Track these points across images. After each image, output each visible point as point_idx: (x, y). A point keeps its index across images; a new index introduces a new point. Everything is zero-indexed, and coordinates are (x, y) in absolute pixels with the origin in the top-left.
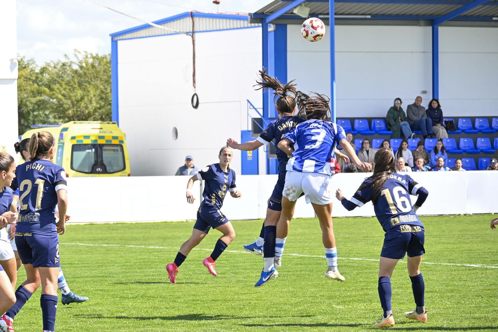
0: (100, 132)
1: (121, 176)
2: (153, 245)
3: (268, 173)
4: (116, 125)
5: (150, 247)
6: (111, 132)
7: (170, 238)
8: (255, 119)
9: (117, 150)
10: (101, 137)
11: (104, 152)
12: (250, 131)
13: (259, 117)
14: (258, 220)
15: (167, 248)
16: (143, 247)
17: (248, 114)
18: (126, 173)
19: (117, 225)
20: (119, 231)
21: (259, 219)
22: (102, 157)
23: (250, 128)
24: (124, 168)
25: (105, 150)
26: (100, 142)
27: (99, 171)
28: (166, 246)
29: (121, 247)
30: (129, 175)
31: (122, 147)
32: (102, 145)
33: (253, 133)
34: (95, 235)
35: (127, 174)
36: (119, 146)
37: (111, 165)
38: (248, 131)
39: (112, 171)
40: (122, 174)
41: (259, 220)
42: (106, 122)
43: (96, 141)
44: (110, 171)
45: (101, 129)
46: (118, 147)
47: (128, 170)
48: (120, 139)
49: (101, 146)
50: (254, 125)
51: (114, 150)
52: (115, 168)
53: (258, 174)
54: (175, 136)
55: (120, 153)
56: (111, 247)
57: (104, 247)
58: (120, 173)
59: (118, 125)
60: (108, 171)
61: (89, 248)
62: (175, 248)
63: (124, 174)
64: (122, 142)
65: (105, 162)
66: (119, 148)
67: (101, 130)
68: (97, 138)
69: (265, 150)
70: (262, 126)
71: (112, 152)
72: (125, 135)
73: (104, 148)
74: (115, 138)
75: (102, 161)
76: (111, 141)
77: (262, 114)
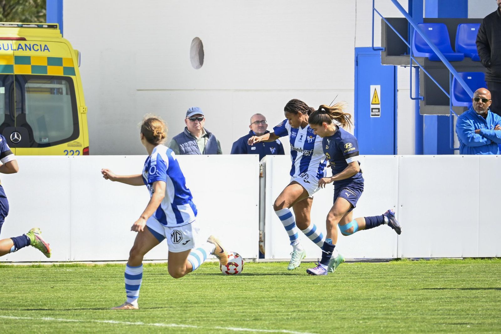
0: (20, 47)
1: (67, 152)
2: (162, 319)
3: (420, 150)
4: (58, 31)
5: (157, 324)
6: (46, 48)
7: (197, 303)
8: (389, 20)
9: (59, 91)
10: (20, 60)
11: (27, 95)
12: (378, 49)
13: (402, 16)
14: (395, 262)
15: (195, 327)
16: (138, 323)
17: (374, 9)
18: (79, 145)
19: (62, 270)
20: (71, 285)
21: (397, 259)
22: (23, 109)
23: (378, 44)
24: (75, 135)
25: (30, 90)
26: (20, 70)
27: (16, 140)
28: (193, 323)
29: (87, 325)
30: (86, 152)
31: (70, 82)
32: (25, 78)
33: (385, 53)
34: (16, 294)
35: (81, 150)
36: (64, 82)
37: (43, 126)
38: (374, 49)
39: (46, 141)
40: (69, 149)
41: (399, 262)
42: (33, 25)
43: (9, 67)
44: (41, 139)
45: (23, 39)
46: (61, 83)
47: (83, 140)
48: (65, 64)
49: (22, 80)
50: (388, 35)
51: (51, 91)
52: (54, 134)
53: (395, 153)
54: (197, 58)
55: (67, 98)
56: (62, 322)
57: (45, 323)
58: (64, 146)
59: (62, 32)
60: (37, 141)
61: (12, 325)
62: (217, 327)
63: (75, 149)
64: (71, 71)
65: (30, 119)
66: (63, 87)
67: (23, 43)
68: (12, 62)
69: (413, 96)
70: (407, 38)
71: (47, 95)
72: (78, 55)
73: (28, 85)
74: (55, 61)
75: (23, 115)
76: (44, 68)
77: (407, 9)
